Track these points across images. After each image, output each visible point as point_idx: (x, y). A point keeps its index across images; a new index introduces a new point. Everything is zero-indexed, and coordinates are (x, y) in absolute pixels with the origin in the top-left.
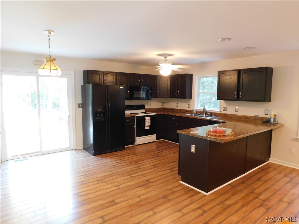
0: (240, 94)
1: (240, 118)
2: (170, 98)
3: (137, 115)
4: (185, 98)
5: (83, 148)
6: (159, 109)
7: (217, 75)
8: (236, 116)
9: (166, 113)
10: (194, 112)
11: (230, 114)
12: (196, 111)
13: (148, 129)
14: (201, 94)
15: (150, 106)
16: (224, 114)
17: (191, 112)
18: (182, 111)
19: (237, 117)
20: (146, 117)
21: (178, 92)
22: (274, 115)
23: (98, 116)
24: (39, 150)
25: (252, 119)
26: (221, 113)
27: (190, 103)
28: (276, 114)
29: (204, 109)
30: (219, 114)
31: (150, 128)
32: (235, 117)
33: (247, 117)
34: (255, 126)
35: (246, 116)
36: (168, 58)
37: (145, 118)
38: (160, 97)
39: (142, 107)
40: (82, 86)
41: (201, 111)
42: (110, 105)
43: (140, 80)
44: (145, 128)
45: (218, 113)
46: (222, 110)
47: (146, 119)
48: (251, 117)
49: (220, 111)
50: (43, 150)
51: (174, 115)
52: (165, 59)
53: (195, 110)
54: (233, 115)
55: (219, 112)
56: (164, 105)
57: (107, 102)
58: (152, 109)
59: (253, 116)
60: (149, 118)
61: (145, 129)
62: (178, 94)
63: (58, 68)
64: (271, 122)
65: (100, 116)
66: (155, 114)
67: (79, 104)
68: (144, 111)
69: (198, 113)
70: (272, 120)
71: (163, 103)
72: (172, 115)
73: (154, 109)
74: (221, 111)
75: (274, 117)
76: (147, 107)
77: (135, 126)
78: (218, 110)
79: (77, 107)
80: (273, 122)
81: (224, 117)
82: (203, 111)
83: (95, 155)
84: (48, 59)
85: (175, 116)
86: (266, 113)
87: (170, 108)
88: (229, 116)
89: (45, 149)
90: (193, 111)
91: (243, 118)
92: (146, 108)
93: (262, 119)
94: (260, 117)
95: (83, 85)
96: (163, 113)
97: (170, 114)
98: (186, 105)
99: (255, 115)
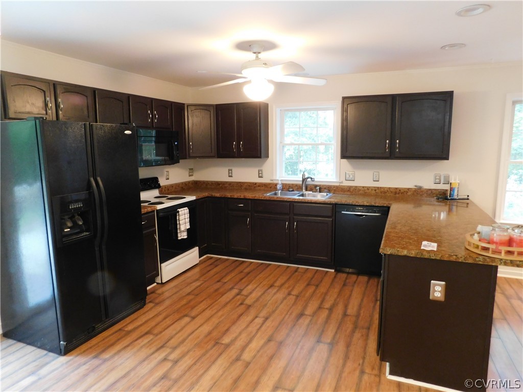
0: (397, 146)
1: (385, 192)
2: (218, 157)
3: (159, 207)
4: (259, 157)
8: (375, 190)
9: (218, 195)
10: (279, 186)
11: (363, 187)
12: (283, 184)
13: (186, 237)
14: (289, 148)
15: (168, 179)
16: (350, 187)
17: (272, 187)
18: (244, 186)
19: (377, 191)
20: (179, 210)
21: (238, 144)
25: (409, 193)
26: (341, 184)
27: (264, 168)
28: (459, 182)
29: (304, 180)
30: (337, 187)
31: (188, 235)
32: (374, 192)
33: (400, 190)
34: (414, 207)
35: (397, 189)
37: (178, 212)
38: (195, 157)
39: (152, 184)
41: (293, 184)
42: (102, 186)
43: (152, 113)
44: (179, 235)
45: (334, 186)
46: (343, 179)
47: (180, 213)
48: (409, 189)
49: (338, 180)
51: (242, 197)
52: (257, 57)
53: (280, 182)
54: (368, 188)
55: (338, 184)
56: (192, 175)
57: (92, 179)
58: (172, 186)
59: (411, 189)
60: (186, 210)
61: (179, 238)
62: (239, 149)
66: (194, 198)
68: (156, 192)
69: (288, 187)
71: (192, 171)
72: (236, 197)
73: (177, 185)
74: (342, 182)
76: (163, 182)
77: (156, 236)
78: (335, 180)
81: (348, 193)
82: (301, 183)
83: (66, 351)
85: (245, 199)
86: (438, 181)
87: (214, 181)
88: (360, 190)
90: (276, 185)
91: (392, 192)
92: (160, 185)
93: (430, 192)
94: (426, 189)
96: (207, 195)
97: (228, 195)
98: (254, 171)
99: (416, 186)
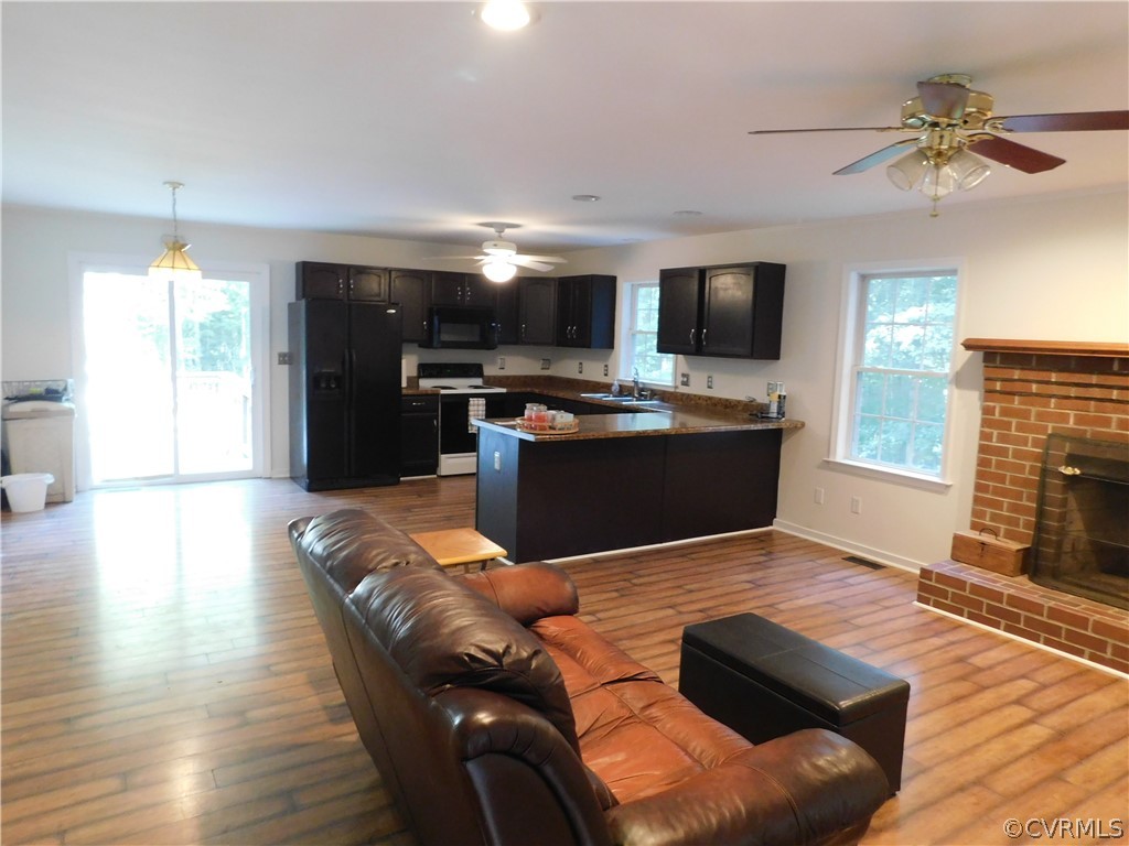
0: (703, 336)
1: (715, 405)
2: (558, 345)
3: (443, 392)
4: (589, 347)
5: (288, 475)
6: (532, 378)
7: (658, 281)
9: (537, 391)
10: (615, 388)
11: (696, 395)
12: (620, 386)
14: (639, 336)
15: (502, 369)
16: (683, 394)
17: (606, 388)
19: (708, 402)
20: (472, 399)
21: (572, 328)
22: (780, 396)
23: (323, 385)
24: (171, 471)
25: (739, 408)
26: (676, 390)
27: (610, 363)
28: (783, 393)
29: (637, 381)
32: (704, 402)
33: (730, 403)
35: (727, 400)
36: (508, 231)
37: (470, 401)
38: (529, 344)
39: (474, 370)
40: (290, 305)
41: (631, 387)
42: (354, 357)
43: (463, 290)
44: (470, 428)
45: (669, 392)
46: (679, 384)
47: (471, 403)
48: (738, 401)
49: (674, 385)
50: (182, 472)
52: (500, 236)
53: (616, 383)
54: (700, 397)
55: (672, 390)
56: (548, 369)
57: (346, 351)
58: (507, 377)
59: (741, 401)
60: (482, 401)
61: (468, 432)
62: (572, 335)
63: (193, 266)
64: (770, 415)
65: (328, 387)
66: (504, 390)
67: (282, 356)
68: (479, 381)
69: (621, 389)
70: (774, 408)
71: (547, 363)
73: (515, 378)
75: (779, 402)
76: (489, 371)
77: (438, 423)
78: (670, 384)
79: (277, 362)
80: (775, 415)
81: (680, 403)
82: (633, 385)
83: (310, 489)
84: (171, 245)
85: (557, 398)
86: (771, 391)
88: (691, 400)
89: (186, 469)
90: (612, 385)
91: (722, 405)
92: (485, 374)
93: (760, 407)
94: (757, 403)
95: (293, 300)
96: (529, 389)
97: (545, 392)
98: (600, 367)
99: (748, 398)
